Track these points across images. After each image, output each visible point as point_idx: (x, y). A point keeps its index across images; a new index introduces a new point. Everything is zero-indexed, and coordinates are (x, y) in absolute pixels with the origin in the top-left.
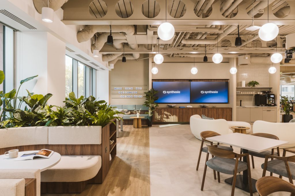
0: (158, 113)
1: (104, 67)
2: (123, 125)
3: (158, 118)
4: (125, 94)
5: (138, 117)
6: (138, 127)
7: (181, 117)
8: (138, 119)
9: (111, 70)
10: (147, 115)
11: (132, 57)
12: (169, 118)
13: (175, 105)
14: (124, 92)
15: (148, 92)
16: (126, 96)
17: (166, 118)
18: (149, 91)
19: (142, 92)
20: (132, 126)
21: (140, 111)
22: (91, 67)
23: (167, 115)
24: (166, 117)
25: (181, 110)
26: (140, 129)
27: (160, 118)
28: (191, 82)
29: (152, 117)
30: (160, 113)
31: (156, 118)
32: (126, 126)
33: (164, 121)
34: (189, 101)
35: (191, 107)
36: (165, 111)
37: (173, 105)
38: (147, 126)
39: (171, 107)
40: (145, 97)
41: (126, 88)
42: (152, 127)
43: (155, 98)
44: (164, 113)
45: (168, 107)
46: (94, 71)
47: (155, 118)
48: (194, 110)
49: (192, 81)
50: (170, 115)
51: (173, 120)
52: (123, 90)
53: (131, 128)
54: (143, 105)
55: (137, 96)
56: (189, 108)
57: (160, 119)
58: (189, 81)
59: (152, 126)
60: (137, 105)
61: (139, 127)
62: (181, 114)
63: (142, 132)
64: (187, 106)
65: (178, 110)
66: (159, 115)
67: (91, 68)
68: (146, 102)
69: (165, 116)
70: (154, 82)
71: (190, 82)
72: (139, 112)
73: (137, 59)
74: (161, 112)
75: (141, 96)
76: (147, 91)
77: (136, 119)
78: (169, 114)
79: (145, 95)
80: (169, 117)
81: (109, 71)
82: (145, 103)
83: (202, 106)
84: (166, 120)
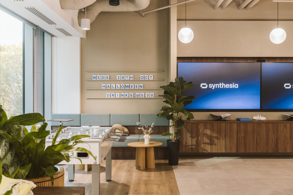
0: (191, 133)
1: (68, 28)
2: (113, 158)
3: (190, 144)
4: (116, 90)
5: (146, 144)
6: (147, 169)
7: (243, 141)
8: (146, 149)
9: (84, 36)
10: (167, 138)
11: (133, 5)
12: (215, 145)
13: (227, 114)
14: (114, 86)
15: (168, 86)
16: (118, 95)
17: (208, 144)
18: (171, 83)
19: (155, 85)
20: (133, 163)
21: (150, 129)
22: (36, 26)
23: (211, 138)
24: (209, 141)
25: (242, 127)
26: (153, 174)
27: (194, 143)
28: (263, 64)
29: (178, 143)
30: (195, 134)
31: (186, 143)
32: (119, 162)
33: (205, 152)
34: (257, 106)
35: (263, 118)
36: (206, 128)
37: (223, 115)
38: (167, 162)
39: (220, 119)
40: (162, 97)
41: (118, 77)
42: (178, 167)
43: (185, 98)
44: (205, 132)
45: (211, 119)
46: (47, 37)
47: (184, 143)
48: (270, 126)
49: (264, 61)
50: (217, 138)
51: (224, 148)
52: (111, 80)
53: (129, 171)
54: (158, 115)
55: (142, 94)
56: (260, 122)
57: (194, 147)
58: (258, 61)
59: (180, 162)
60: (143, 115)
61: (149, 167)
62: (243, 135)
63: (159, 185)
64: (255, 118)
65: (235, 126)
66: (192, 137)
67: (35, 28)
68: (165, 109)
69: (207, 141)
70: (181, 64)
71: (259, 63)
72: (149, 131)
73: (144, 11)
74: (198, 130)
75: (151, 94)
76: (166, 84)
77: (142, 148)
78: (215, 135)
79: (162, 92)
80: (216, 141)
81: (81, 39)
82: (163, 111)
83: (286, 116)
84: (208, 149)
